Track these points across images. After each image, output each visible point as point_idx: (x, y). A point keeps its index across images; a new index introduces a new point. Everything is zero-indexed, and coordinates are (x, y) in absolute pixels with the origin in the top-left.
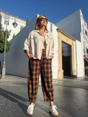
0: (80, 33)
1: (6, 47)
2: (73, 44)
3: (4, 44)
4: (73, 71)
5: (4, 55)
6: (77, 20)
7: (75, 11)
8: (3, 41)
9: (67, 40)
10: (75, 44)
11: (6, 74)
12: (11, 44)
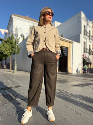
0: (80, 35)
1: (16, 51)
2: (69, 46)
3: (15, 48)
4: (68, 68)
5: (15, 56)
6: (79, 22)
7: (78, 13)
8: (15, 47)
9: (64, 44)
10: (72, 46)
11: (18, 70)
12: (20, 48)
